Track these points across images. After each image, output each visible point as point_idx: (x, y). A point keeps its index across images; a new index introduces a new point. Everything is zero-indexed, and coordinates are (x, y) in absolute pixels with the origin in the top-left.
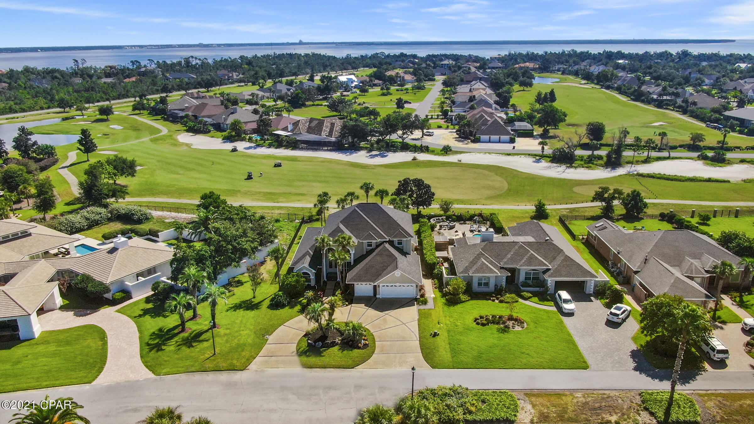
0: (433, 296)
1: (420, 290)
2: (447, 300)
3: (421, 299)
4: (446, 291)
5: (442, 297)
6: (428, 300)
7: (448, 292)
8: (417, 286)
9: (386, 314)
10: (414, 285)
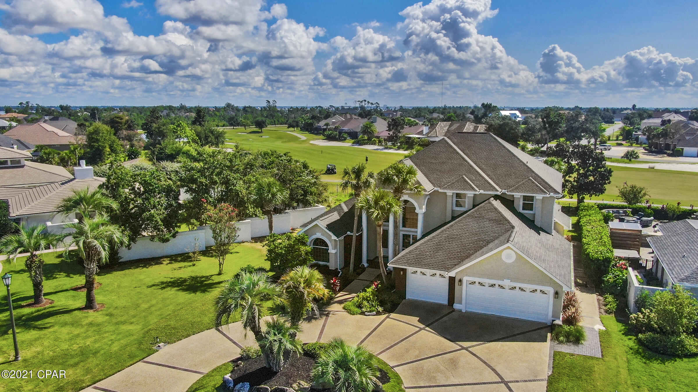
0: (599, 327)
1: (566, 307)
2: (640, 342)
3: (566, 328)
4: (636, 319)
5: (626, 334)
6: (587, 334)
7: (643, 324)
8: (557, 293)
9: (463, 348)
10: (551, 291)
